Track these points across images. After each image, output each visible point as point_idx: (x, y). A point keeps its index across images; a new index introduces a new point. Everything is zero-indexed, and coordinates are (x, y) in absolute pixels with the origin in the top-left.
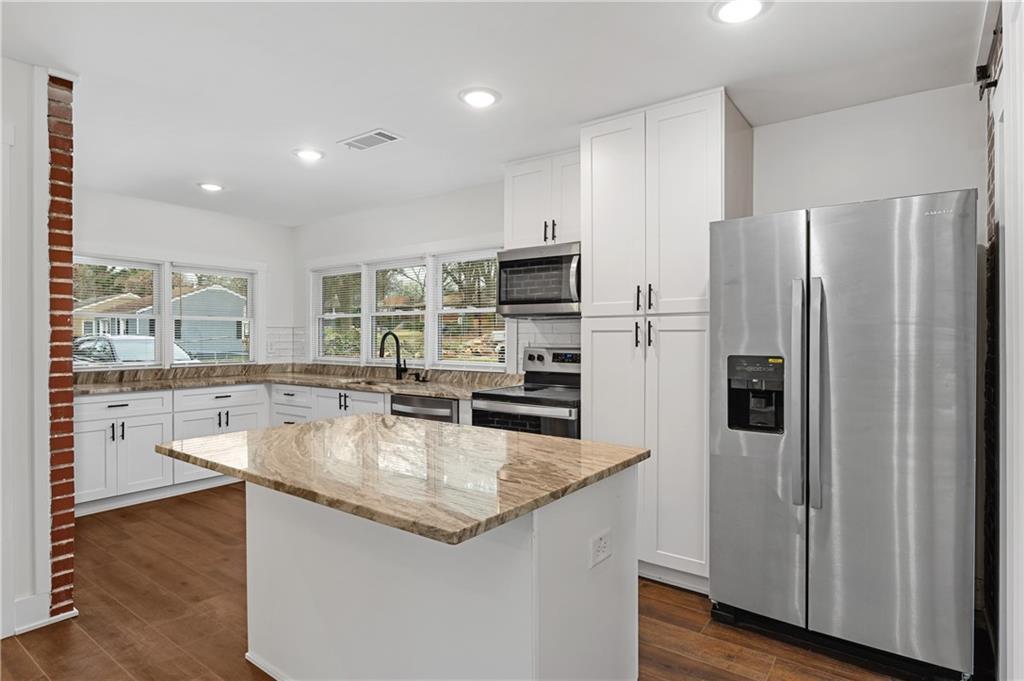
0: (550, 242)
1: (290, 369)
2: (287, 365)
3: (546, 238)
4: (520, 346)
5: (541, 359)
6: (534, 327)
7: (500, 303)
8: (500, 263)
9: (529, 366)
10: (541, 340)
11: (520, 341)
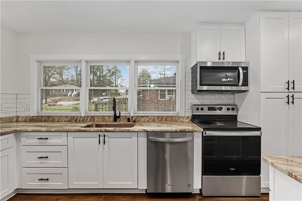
0: (222, 60)
1: (15, 120)
2: (13, 117)
3: (220, 59)
4: (186, 104)
5: (202, 109)
6: (192, 96)
7: (201, 85)
8: (200, 67)
9: (196, 113)
10: (197, 102)
11: (186, 102)
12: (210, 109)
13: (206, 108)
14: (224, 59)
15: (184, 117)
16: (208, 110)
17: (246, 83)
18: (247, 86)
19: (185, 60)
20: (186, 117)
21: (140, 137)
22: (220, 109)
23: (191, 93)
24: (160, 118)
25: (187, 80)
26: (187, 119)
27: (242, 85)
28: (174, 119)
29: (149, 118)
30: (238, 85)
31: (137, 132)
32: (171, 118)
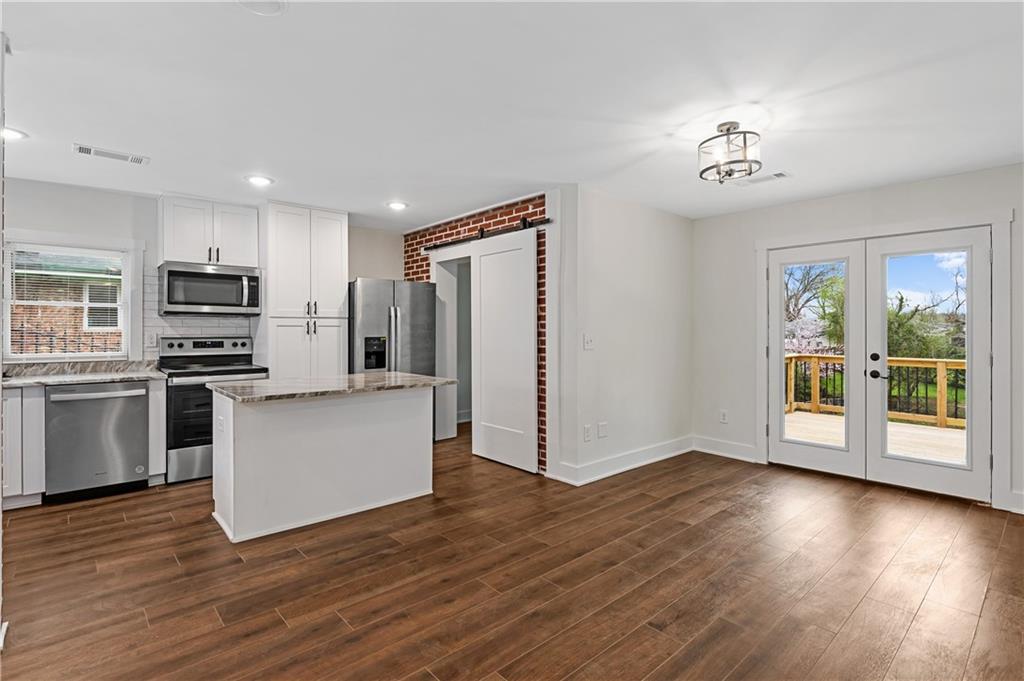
0: (214, 262)
3: (210, 259)
4: (146, 337)
5: (181, 346)
6: (162, 322)
7: (170, 303)
8: (169, 271)
9: (167, 352)
10: (170, 332)
11: (146, 333)
12: (196, 345)
13: (189, 344)
14: (218, 260)
15: (140, 362)
16: (194, 347)
17: (254, 300)
18: (257, 306)
19: (144, 251)
20: (146, 363)
21: (28, 397)
22: (220, 345)
23: (157, 316)
24: (78, 367)
25: (148, 290)
26: (148, 366)
27: (249, 305)
28: (117, 368)
29: (46, 367)
30: (240, 305)
31: (21, 388)
32: (108, 365)
